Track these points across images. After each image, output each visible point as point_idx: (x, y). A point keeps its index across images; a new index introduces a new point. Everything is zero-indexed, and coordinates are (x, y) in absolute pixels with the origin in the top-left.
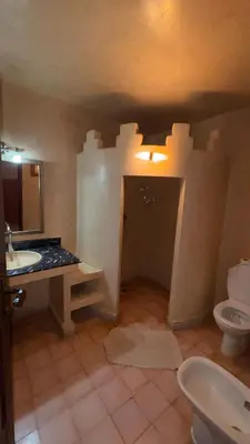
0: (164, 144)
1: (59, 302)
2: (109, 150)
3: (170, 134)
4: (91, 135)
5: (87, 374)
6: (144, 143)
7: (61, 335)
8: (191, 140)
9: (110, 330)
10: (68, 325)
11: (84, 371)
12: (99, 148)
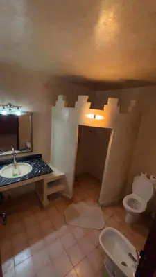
0: (103, 109)
1: (41, 190)
2: (71, 109)
3: (107, 104)
4: (60, 97)
5: (55, 230)
6: (91, 108)
7: (42, 207)
8: (119, 107)
9: (67, 205)
10: (45, 202)
11: (54, 228)
12: (65, 106)
